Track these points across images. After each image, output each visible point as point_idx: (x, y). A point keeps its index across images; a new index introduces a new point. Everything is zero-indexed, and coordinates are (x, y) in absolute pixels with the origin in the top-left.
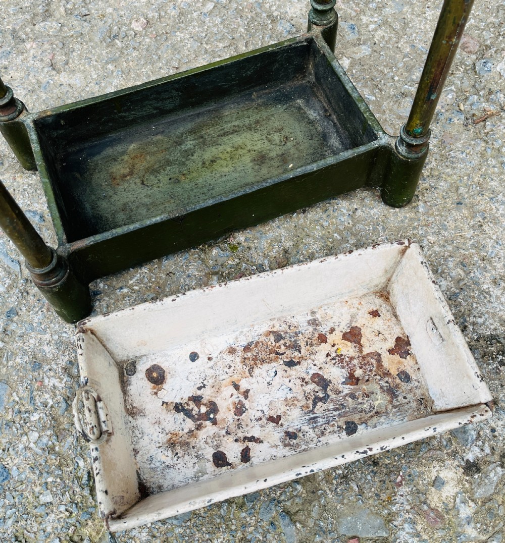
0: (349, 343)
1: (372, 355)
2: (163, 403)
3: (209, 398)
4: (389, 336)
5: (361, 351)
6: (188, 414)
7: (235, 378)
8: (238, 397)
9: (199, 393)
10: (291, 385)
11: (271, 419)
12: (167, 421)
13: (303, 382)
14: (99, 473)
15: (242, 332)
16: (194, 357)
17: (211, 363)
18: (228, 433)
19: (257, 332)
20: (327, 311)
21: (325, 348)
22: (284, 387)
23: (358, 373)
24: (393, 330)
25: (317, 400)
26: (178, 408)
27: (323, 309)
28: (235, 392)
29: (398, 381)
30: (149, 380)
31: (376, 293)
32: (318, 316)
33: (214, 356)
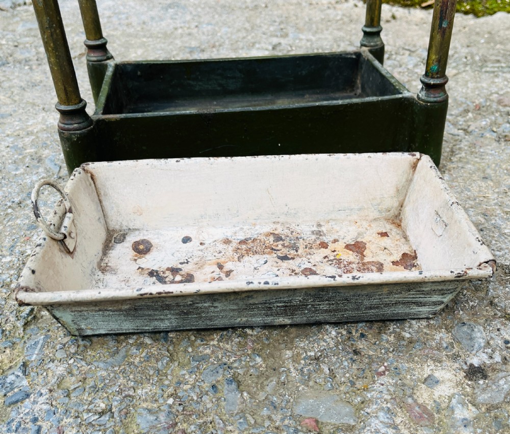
0: (351, 252)
1: (373, 264)
2: (139, 268)
3: (189, 271)
4: (396, 252)
5: (362, 259)
6: (161, 279)
7: (222, 260)
8: (220, 274)
9: (180, 266)
10: (278, 273)
12: (136, 282)
13: (292, 272)
14: (35, 255)
15: (242, 229)
16: (186, 240)
17: (202, 247)
19: (258, 231)
20: (333, 226)
21: (324, 252)
22: (270, 273)
24: (401, 248)
26: (152, 273)
27: (330, 224)
28: (218, 270)
30: (133, 249)
31: (387, 220)
32: (324, 229)
33: (207, 242)
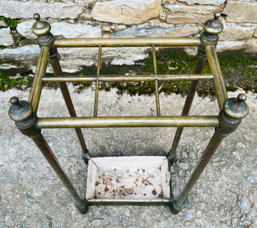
0: (108, 188)
1: (104, 184)
2: (154, 186)
3: (143, 184)
4: (99, 187)
5: (106, 186)
6: (148, 182)
7: (136, 187)
8: (137, 182)
9: (145, 186)
10: (125, 182)
11: (131, 176)
12: (153, 181)
13: (122, 182)
16: (145, 195)
17: (141, 192)
18: (141, 176)
21: (114, 188)
23: (109, 181)
24: (97, 188)
25: (120, 178)
26: (150, 184)
28: (137, 184)
29: (101, 177)
30: (156, 192)
33: (140, 194)
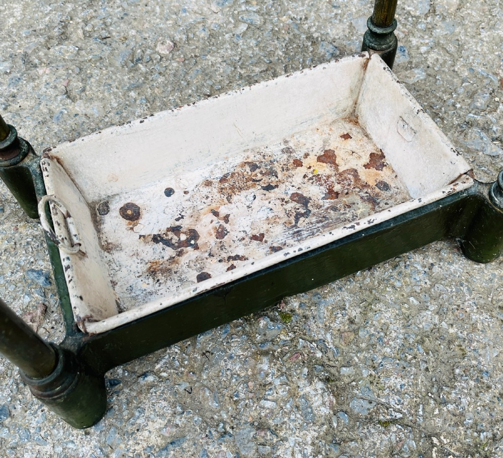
0: (324, 164)
1: (348, 172)
2: (140, 236)
3: (188, 226)
4: (363, 153)
5: (337, 170)
6: (168, 243)
7: (214, 206)
8: (219, 222)
9: (178, 223)
10: (270, 206)
11: (254, 238)
12: (146, 252)
13: (283, 201)
14: (71, 280)
15: (216, 166)
16: (169, 192)
17: (188, 196)
18: (211, 255)
19: (232, 164)
20: (299, 139)
21: (302, 171)
22: (263, 208)
23: (337, 188)
24: (366, 148)
25: (298, 216)
26: (156, 239)
27: (295, 137)
28: (215, 218)
29: (377, 190)
30: (123, 217)
31: (344, 119)
32: (291, 144)
33: (189, 189)
